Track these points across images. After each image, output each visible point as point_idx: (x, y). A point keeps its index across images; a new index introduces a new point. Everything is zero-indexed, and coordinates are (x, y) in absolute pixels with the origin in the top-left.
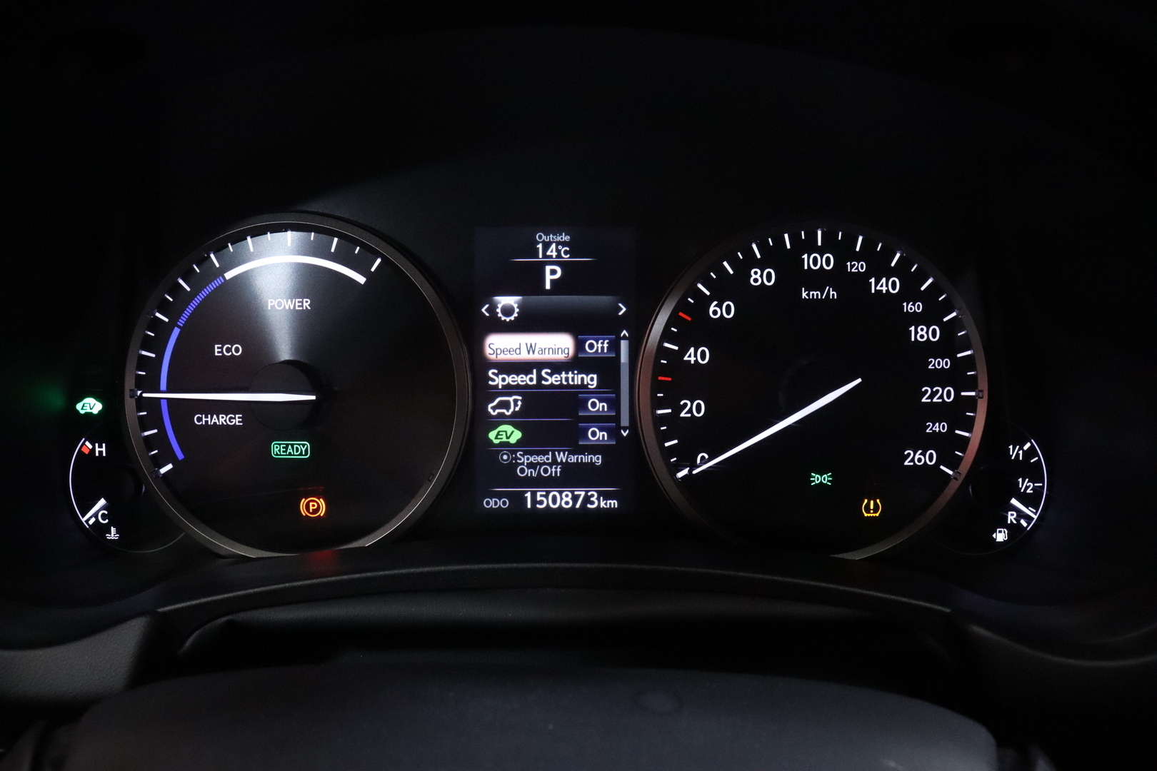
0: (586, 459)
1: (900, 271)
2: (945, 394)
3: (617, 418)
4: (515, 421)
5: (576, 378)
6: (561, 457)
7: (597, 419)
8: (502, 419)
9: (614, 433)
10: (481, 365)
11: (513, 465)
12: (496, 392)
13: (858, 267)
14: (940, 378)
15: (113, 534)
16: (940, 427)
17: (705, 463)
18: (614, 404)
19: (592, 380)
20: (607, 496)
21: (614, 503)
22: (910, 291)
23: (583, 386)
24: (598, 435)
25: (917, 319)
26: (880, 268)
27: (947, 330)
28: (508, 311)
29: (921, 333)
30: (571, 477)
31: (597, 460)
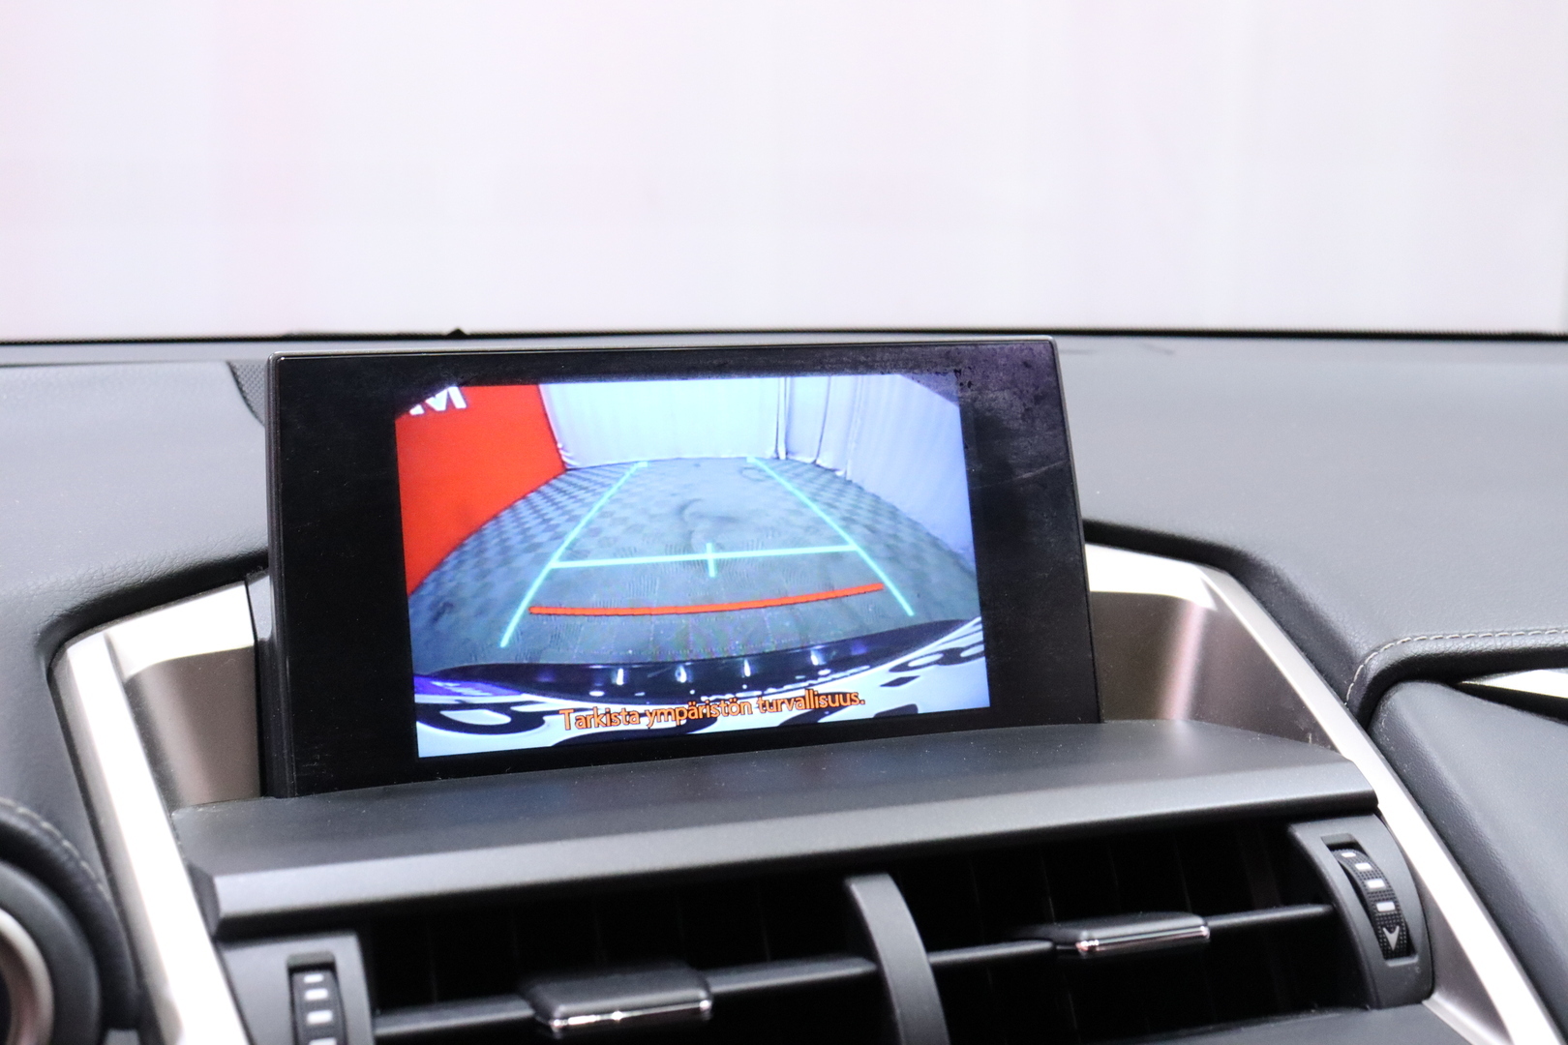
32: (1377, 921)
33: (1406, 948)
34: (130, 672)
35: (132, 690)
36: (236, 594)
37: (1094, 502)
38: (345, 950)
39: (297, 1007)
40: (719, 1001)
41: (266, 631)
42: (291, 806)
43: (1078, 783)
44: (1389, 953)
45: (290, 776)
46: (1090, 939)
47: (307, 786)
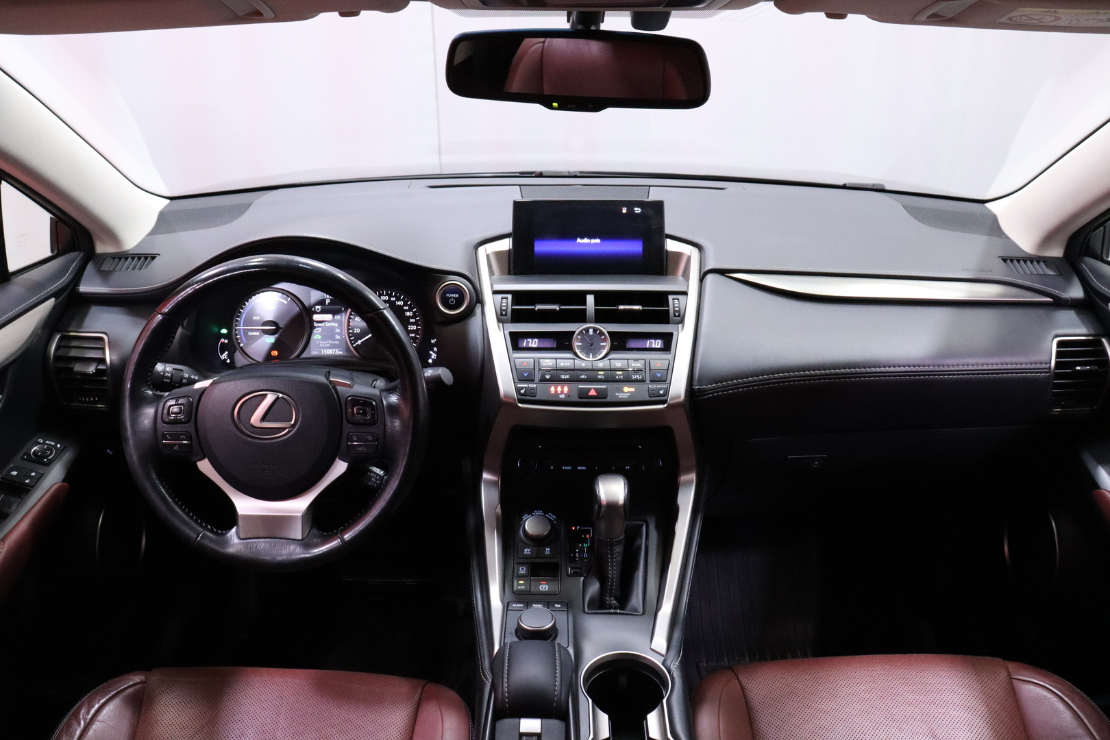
0: (335, 342)
1: (403, 300)
2: (414, 327)
3: (342, 333)
4: (320, 334)
5: (333, 324)
6: (330, 342)
7: (338, 333)
8: (317, 334)
9: (341, 337)
10: (312, 321)
11: (319, 344)
12: (315, 327)
13: (393, 299)
14: (412, 324)
15: (228, 361)
16: (413, 335)
17: (359, 342)
18: (341, 330)
19: (336, 325)
20: (340, 351)
21: (341, 353)
22: (405, 304)
23: (334, 326)
24: (338, 337)
25: (407, 311)
26: (398, 299)
27: (414, 313)
28: (318, 309)
29: (408, 314)
30: (332, 347)
31: (338, 343)
32: (675, 311)
33: (679, 316)
34: (488, 253)
35: (488, 256)
36: (508, 239)
37: (668, 231)
38: (510, 297)
39: (501, 303)
40: (560, 309)
41: (511, 247)
42: (512, 277)
43: (662, 284)
44: (675, 316)
45: (512, 272)
46: (621, 307)
47: (515, 274)
